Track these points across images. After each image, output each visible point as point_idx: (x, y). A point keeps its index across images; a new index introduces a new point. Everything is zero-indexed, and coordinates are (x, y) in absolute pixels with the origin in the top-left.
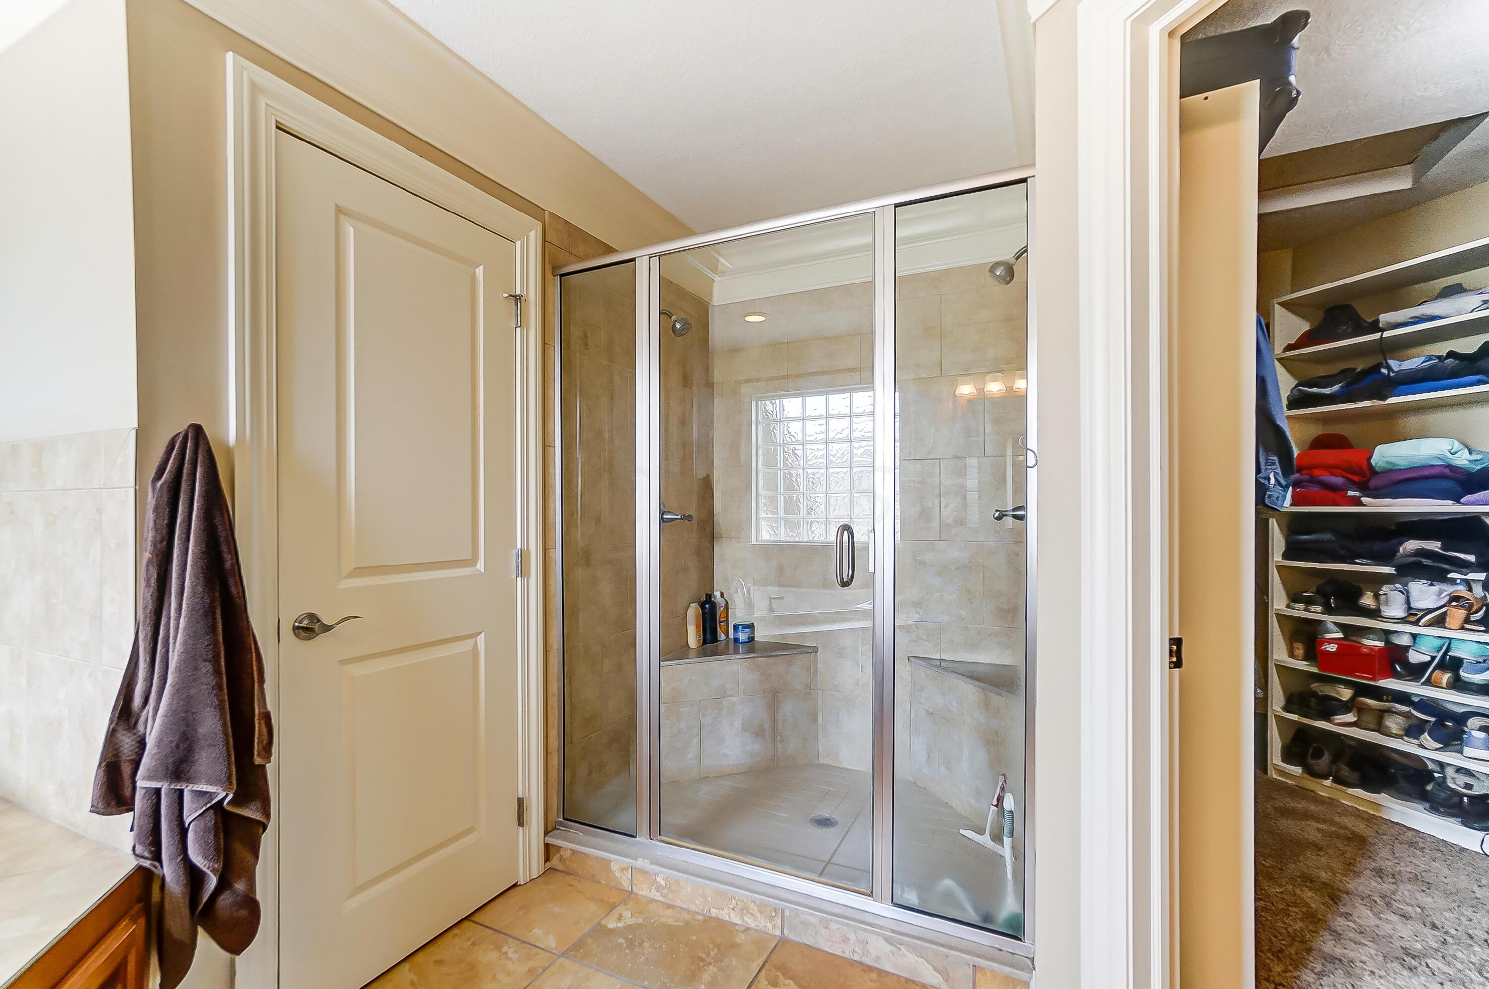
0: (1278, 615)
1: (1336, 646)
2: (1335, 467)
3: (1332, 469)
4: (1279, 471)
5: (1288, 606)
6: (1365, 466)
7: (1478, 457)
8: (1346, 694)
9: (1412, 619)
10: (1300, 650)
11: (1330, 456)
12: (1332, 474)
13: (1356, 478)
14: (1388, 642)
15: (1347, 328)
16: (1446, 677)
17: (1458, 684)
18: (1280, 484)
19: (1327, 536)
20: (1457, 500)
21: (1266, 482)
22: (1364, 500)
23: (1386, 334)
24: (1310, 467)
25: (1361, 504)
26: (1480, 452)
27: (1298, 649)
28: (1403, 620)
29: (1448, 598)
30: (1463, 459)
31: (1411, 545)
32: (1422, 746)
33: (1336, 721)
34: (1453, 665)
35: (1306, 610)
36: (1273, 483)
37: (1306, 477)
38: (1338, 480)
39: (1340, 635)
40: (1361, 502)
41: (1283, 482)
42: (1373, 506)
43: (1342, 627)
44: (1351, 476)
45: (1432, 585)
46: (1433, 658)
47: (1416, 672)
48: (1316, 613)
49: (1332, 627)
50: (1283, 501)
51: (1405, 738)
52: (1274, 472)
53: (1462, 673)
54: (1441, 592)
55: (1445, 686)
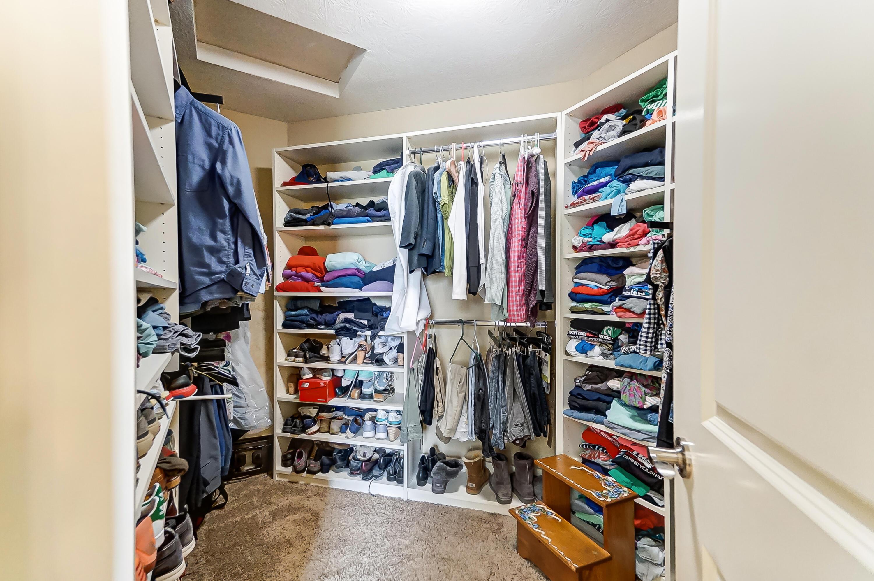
0: (279, 366)
1: (308, 384)
2: (308, 267)
3: (306, 267)
4: (254, 262)
5: (286, 360)
6: (322, 268)
7: (368, 265)
8: (313, 412)
9: (343, 360)
10: (292, 389)
11: (307, 260)
12: (307, 271)
13: (318, 275)
14: (333, 375)
15: (313, 179)
16: (356, 392)
17: (362, 396)
18: (255, 274)
19: (305, 311)
20: (360, 289)
21: (243, 271)
22: (322, 288)
23: (330, 185)
24: (296, 267)
25: (320, 291)
26: (369, 263)
27: (291, 387)
28: (340, 362)
29: (358, 345)
30: (362, 266)
31: (343, 316)
32: (347, 437)
33: (309, 432)
34: (359, 384)
35: (294, 361)
36: (249, 272)
37: (294, 272)
38: (309, 275)
39: (311, 376)
40: (320, 289)
41: (258, 273)
42: (327, 292)
43: (313, 370)
44: (315, 273)
45: (351, 339)
46: (352, 382)
47: (345, 391)
48: (299, 363)
49: (306, 370)
50: (258, 288)
51: (340, 434)
52: (250, 263)
53: (363, 389)
54: (355, 342)
55: (356, 398)
